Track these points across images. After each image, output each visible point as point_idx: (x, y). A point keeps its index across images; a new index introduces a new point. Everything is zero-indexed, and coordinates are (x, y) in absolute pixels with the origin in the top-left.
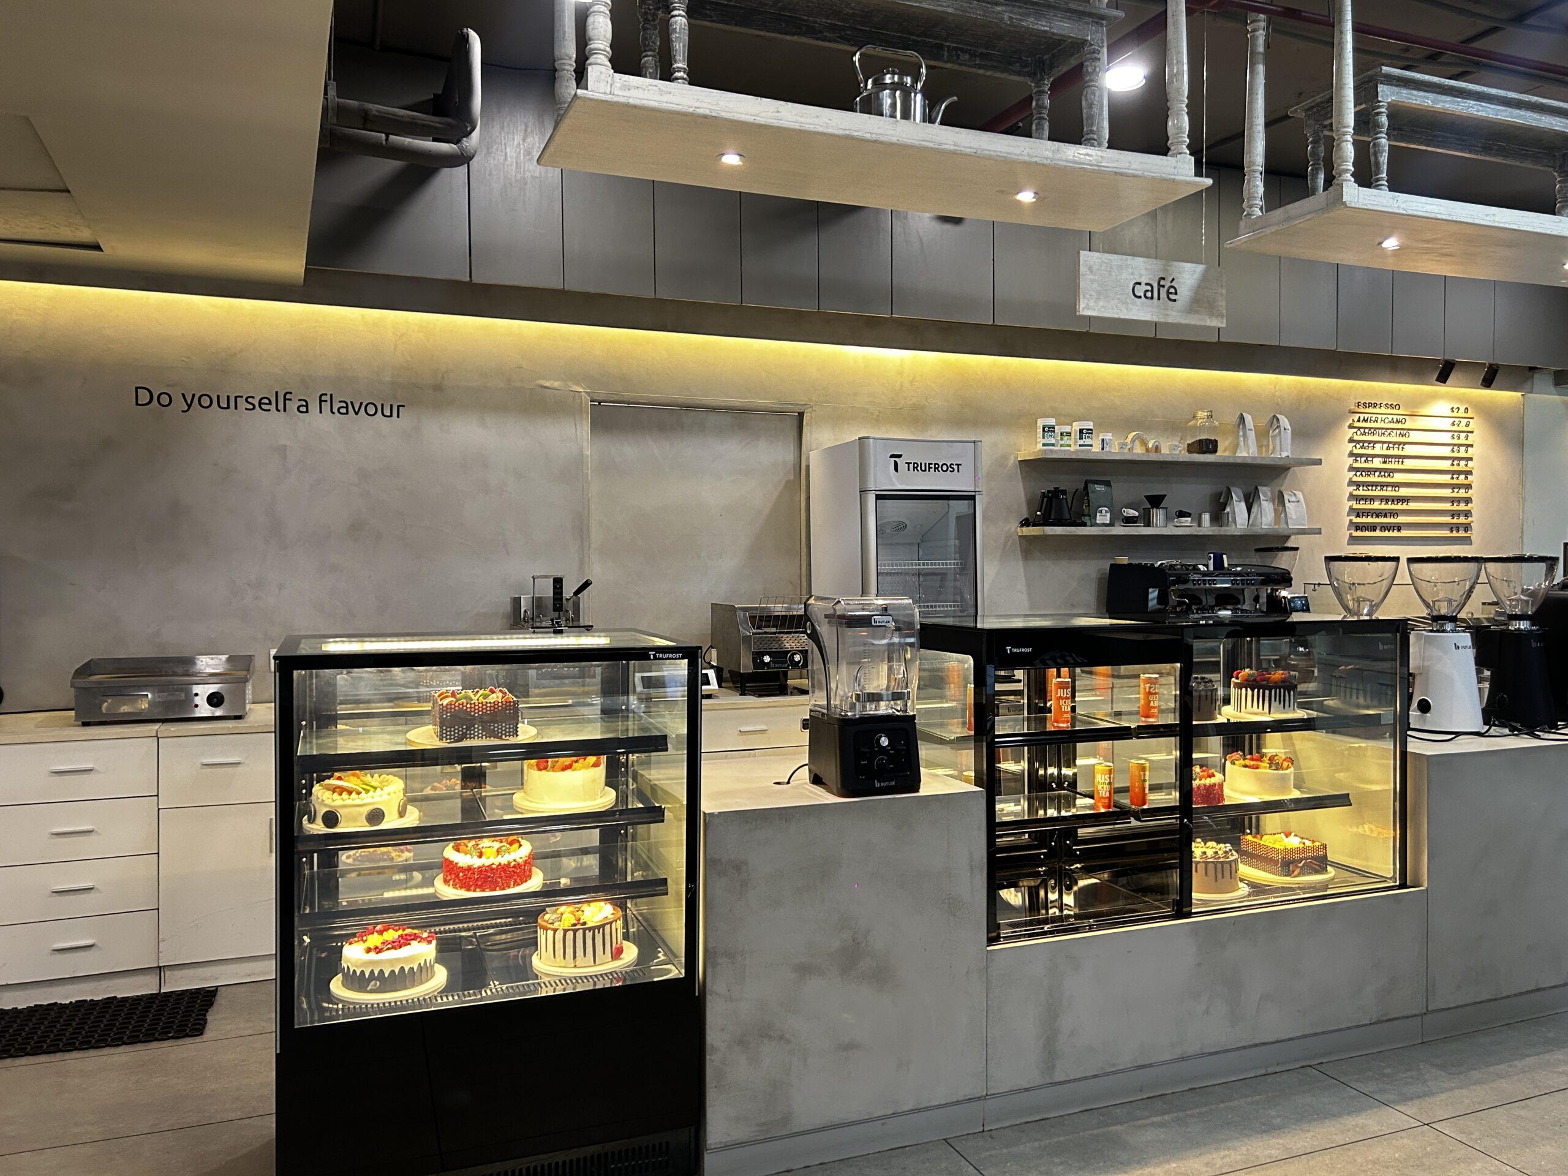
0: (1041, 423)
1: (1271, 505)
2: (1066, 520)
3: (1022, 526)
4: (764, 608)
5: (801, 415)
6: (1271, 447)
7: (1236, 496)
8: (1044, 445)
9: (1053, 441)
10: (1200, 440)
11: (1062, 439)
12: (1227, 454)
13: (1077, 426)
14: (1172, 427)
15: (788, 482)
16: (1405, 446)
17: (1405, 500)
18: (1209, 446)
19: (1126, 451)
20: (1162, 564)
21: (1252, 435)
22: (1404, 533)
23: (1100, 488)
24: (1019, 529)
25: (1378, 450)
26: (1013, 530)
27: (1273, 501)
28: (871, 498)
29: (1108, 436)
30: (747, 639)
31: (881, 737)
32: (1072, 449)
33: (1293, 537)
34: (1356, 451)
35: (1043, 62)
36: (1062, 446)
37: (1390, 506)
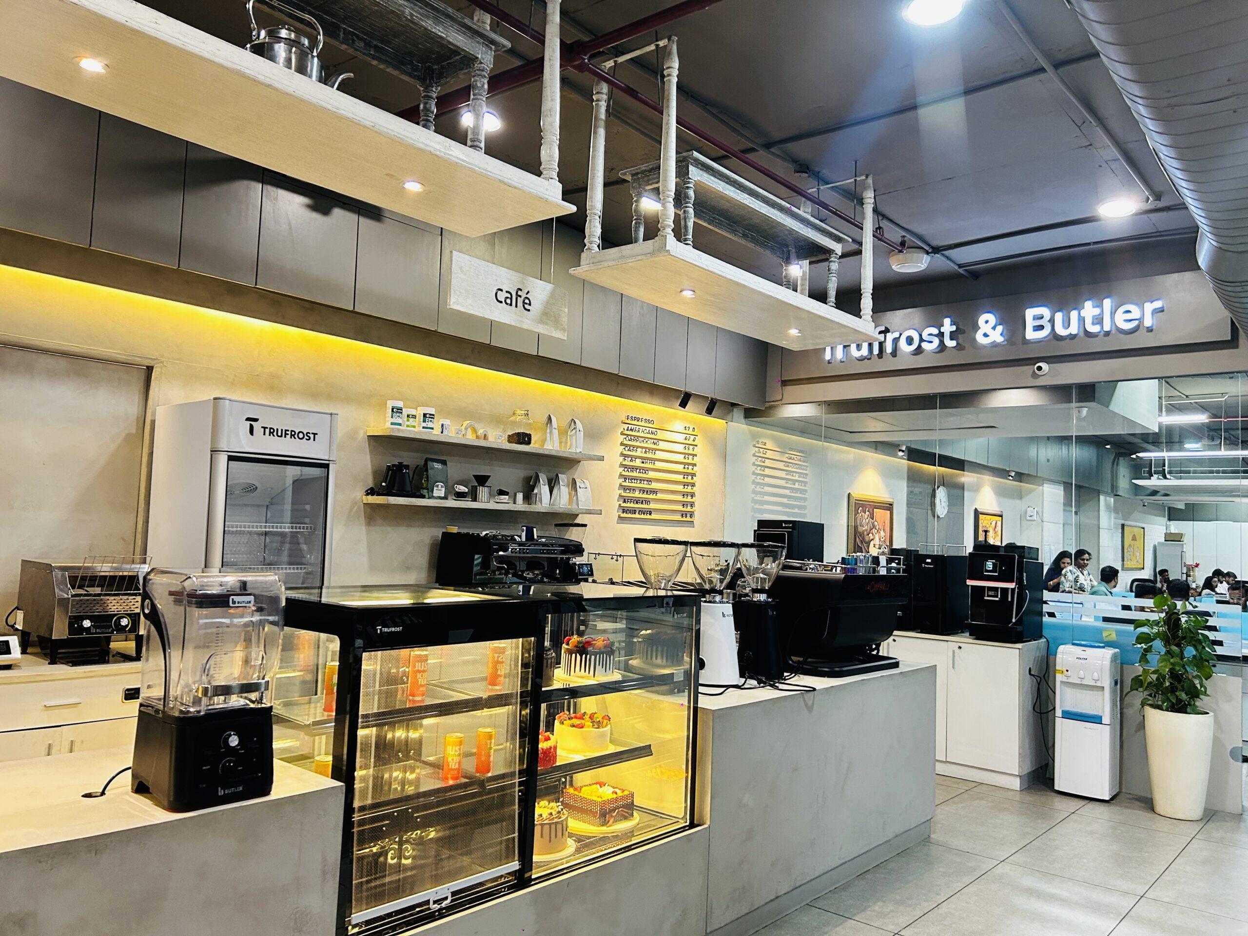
0: (390, 404)
1: (567, 489)
2: (408, 491)
3: (367, 494)
4: (88, 568)
5: (150, 369)
6: (569, 443)
7: (543, 478)
8: (392, 424)
9: (400, 421)
10: (518, 433)
11: (408, 421)
12: (537, 446)
13: (421, 411)
14: (496, 420)
15: (129, 435)
16: (657, 452)
17: (655, 492)
18: (524, 438)
19: (461, 436)
20: (487, 534)
21: (556, 432)
22: (653, 516)
23: (438, 466)
24: (364, 497)
25: (639, 453)
26: (359, 497)
27: (568, 486)
28: (223, 459)
29: (447, 422)
30: (63, 602)
31: (230, 735)
32: (416, 430)
33: (580, 515)
34: (625, 452)
35: (433, 71)
36: (408, 426)
37: (645, 496)
